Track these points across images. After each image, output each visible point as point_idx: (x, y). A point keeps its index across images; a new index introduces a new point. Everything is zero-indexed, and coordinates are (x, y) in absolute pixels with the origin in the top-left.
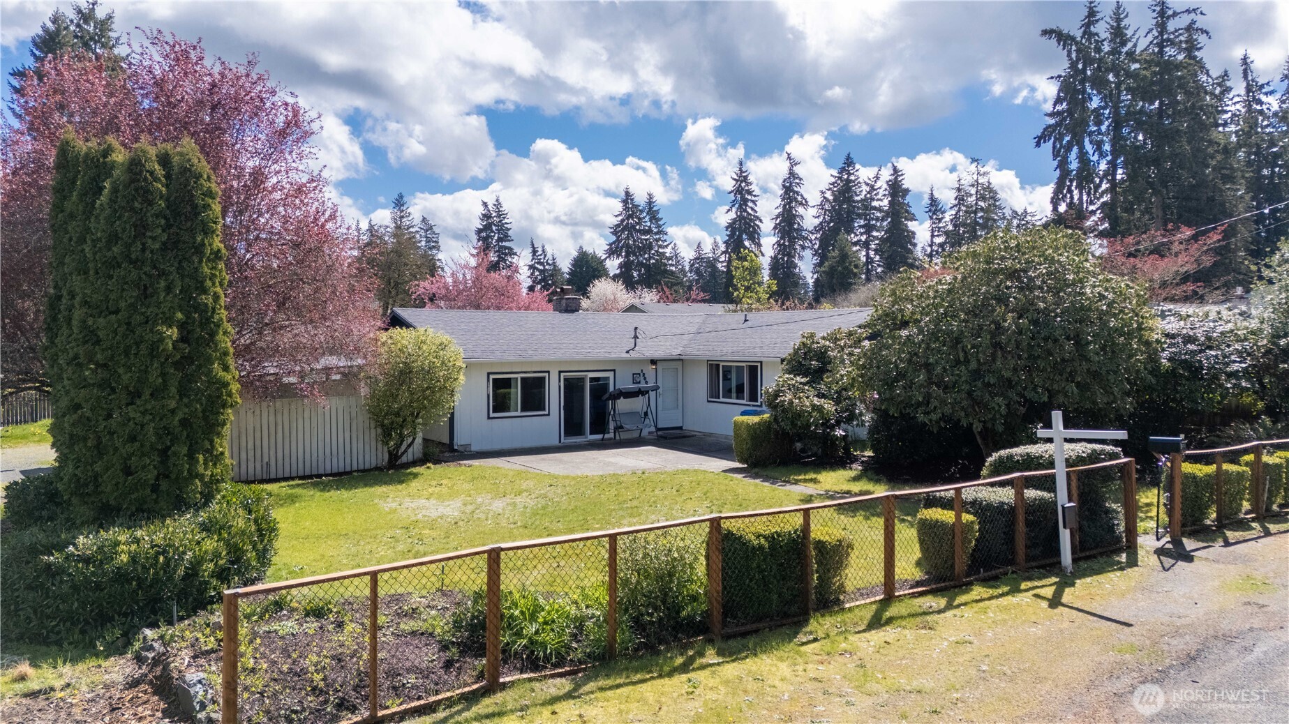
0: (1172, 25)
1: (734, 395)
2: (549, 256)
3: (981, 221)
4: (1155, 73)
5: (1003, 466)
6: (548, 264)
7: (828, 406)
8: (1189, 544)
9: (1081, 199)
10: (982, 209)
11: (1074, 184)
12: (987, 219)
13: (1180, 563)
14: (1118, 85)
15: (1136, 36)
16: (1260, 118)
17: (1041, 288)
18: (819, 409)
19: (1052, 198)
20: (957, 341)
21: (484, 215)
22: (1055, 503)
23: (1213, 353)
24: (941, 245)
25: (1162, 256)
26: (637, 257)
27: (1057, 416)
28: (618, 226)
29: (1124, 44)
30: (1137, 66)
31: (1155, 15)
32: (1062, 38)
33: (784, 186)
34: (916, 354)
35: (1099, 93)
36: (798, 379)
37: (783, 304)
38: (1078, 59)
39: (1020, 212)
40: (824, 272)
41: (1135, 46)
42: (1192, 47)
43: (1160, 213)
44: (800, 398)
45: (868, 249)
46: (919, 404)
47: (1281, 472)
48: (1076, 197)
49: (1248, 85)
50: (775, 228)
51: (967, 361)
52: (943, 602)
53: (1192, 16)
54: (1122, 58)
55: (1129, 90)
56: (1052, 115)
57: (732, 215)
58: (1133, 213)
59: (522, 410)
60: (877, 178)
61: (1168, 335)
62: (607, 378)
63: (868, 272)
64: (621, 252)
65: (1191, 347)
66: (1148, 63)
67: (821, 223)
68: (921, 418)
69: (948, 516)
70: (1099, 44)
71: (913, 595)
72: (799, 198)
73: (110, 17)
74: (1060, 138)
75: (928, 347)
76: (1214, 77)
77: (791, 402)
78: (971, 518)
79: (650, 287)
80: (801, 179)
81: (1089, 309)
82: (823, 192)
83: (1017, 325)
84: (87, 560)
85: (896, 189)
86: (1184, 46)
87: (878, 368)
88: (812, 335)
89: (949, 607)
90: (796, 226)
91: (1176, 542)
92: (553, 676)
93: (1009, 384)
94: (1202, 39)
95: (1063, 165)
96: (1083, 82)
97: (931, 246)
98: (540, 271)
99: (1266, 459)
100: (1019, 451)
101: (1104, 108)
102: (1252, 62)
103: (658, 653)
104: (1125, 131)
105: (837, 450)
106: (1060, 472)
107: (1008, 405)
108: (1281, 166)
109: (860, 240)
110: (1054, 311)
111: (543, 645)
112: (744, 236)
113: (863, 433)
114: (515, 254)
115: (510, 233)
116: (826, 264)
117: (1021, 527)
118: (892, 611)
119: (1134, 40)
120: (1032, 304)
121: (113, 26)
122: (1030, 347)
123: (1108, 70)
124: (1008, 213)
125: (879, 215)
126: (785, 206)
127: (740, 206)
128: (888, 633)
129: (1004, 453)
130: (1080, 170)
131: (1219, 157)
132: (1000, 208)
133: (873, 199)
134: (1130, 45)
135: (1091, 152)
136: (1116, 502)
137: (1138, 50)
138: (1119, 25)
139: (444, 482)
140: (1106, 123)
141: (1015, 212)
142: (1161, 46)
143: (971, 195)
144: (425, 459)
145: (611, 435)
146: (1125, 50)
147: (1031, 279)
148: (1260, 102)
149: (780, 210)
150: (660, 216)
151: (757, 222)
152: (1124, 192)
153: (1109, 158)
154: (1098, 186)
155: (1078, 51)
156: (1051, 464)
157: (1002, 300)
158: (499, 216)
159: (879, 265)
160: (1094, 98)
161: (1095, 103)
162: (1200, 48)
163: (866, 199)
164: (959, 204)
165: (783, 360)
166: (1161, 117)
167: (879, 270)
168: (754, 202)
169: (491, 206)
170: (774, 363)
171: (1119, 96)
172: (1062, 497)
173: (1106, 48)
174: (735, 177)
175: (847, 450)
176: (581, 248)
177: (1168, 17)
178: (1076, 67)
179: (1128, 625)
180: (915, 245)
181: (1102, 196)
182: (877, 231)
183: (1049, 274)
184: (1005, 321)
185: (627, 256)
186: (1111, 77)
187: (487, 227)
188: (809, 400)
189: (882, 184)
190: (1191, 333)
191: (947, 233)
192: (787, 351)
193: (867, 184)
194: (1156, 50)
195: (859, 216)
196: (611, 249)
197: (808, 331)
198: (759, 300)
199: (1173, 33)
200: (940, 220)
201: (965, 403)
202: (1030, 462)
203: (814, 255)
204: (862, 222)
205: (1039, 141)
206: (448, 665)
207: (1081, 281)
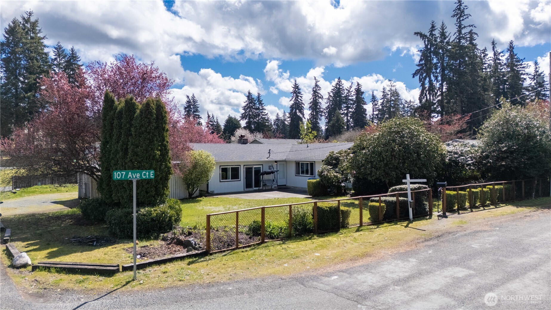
0: (463, 31)
1: (305, 173)
2: (215, 118)
3: (392, 105)
4: (457, 50)
5: (393, 191)
6: (215, 122)
7: (339, 176)
8: (447, 214)
9: (430, 98)
10: (393, 100)
11: (427, 92)
12: (395, 104)
13: (444, 218)
14: (443, 54)
15: (450, 36)
16: (499, 66)
17: (407, 137)
18: (336, 177)
19: (419, 98)
20: (380, 154)
21: (188, 101)
22: (408, 201)
23: (463, 158)
24: (377, 115)
25: (450, 125)
26: (254, 119)
27: (408, 176)
28: (245, 106)
29: (445, 38)
30: (450, 47)
31: (457, 27)
32: (423, 36)
33: (313, 90)
34: (368, 158)
35: (436, 57)
36: (329, 167)
37: (319, 140)
38: (428, 44)
39: (408, 101)
40: (330, 126)
41: (449, 39)
42: (472, 39)
43: (460, 104)
44: (330, 173)
45: (348, 116)
46: (369, 174)
47: (478, 194)
48: (428, 98)
49: (495, 53)
50: (310, 108)
51: (383, 161)
52: (376, 227)
53: (471, 28)
54: (445, 44)
55: (447, 56)
56: (418, 65)
57: (292, 102)
58: (450, 104)
59: (231, 179)
60: (351, 87)
61: (449, 152)
62: (260, 168)
63: (348, 126)
64: (247, 117)
65: (456, 156)
66: (454, 47)
67: (328, 106)
68: (369, 178)
69: (377, 204)
70: (436, 38)
71: (368, 225)
72: (320, 95)
73: (37, 21)
74: (422, 75)
75: (371, 156)
76: (481, 50)
77: (327, 174)
78: (384, 204)
79: (259, 132)
80: (320, 88)
81: (421, 144)
82: (329, 93)
83: (399, 149)
84: (144, 215)
85: (359, 92)
86: (468, 39)
87: (356, 163)
88: (333, 152)
89: (378, 227)
90: (318, 107)
91: (444, 213)
92: (277, 241)
93: (397, 168)
94: (475, 36)
95: (423, 85)
96: (430, 53)
97: (373, 115)
98: (211, 125)
99: (473, 190)
100: (398, 187)
101: (438, 63)
102: (496, 44)
103: (302, 237)
104: (446, 72)
105: (342, 191)
106: (409, 192)
107: (396, 174)
108: (507, 85)
109: (344, 113)
110: (410, 144)
111: (274, 234)
112: (297, 111)
113: (350, 185)
114: (201, 118)
115: (198, 109)
116: (331, 123)
117: (398, 207)
118: (362, 228)
119: (449, 37)
120: (404, 142)
121: (38, 25)
122: (403, 156)
123: (439, 49)
124: (403, 102)
125: (352, 102)
126: (314, 98)
127: (296, 98)
128: (361, 233)
129: (394, 187)
130: (429, 87)
131: (482, 82)
132: (400, 100)
133: (349, 96)
134: (447, 39)
135: (434, 80)
136: (426, 202)
137: (451, 41)
138: (443, 31)
139: (212, 202)
140: (439, 69)
141: (406, 101)
142: (459, 39)
143: (388, 95)
144: (201, 195)
145: (262, 188)
146: (445, 41)
147: (403, 134)
148: (500, 60)
149: (312, 100)
150: (263, 102)
151: (303, 105)
152: (446, 96)
153: (440, 82)
154: (436, 93)
155: (428, 41)
156: (407, 190)
157: (394, 141)
158: (194, 102)
159: (352, 123)
160: (434, 59)
161: (435, 61)
162: (475, 40)
163: (346, 96)
164: (384, 98)
165: (323, 161)
166: (460, 67)
167: (352, 125)
168: (301, 97)
169: (190, 98)
170: (319, 162)
171: (444, 59)
172: (410, 199)
173: (439, 40)
174: (293, 86)
175: (345, 191)
176: (229, 115)
177: (462, 28)
178: (427, 47)
179: (425, 230)
180: (366, 115)
181: (438, 97)
182: (351, 109)
183: (409, 132)
184: (395, 148)
185: (249, 119)
186: (441, 51)
187: (189, 107)
188: (333, 174)
189: (353, 89)
190: (456, 151)
191: (379, 110)
192: (324, 158)
193: (347, 90)
194: (458, 41)
195: (344, 103)
196: (242, 116)
197: (331, 151)
198: (310, 139)
199: (464, 34)
200: (376, 105)
201: (383, 174)
202: (401, 189)
203: (326, 119)
204: (345, 105)
205: (414, 75)
206: (250, 238)
207: (418, 135)
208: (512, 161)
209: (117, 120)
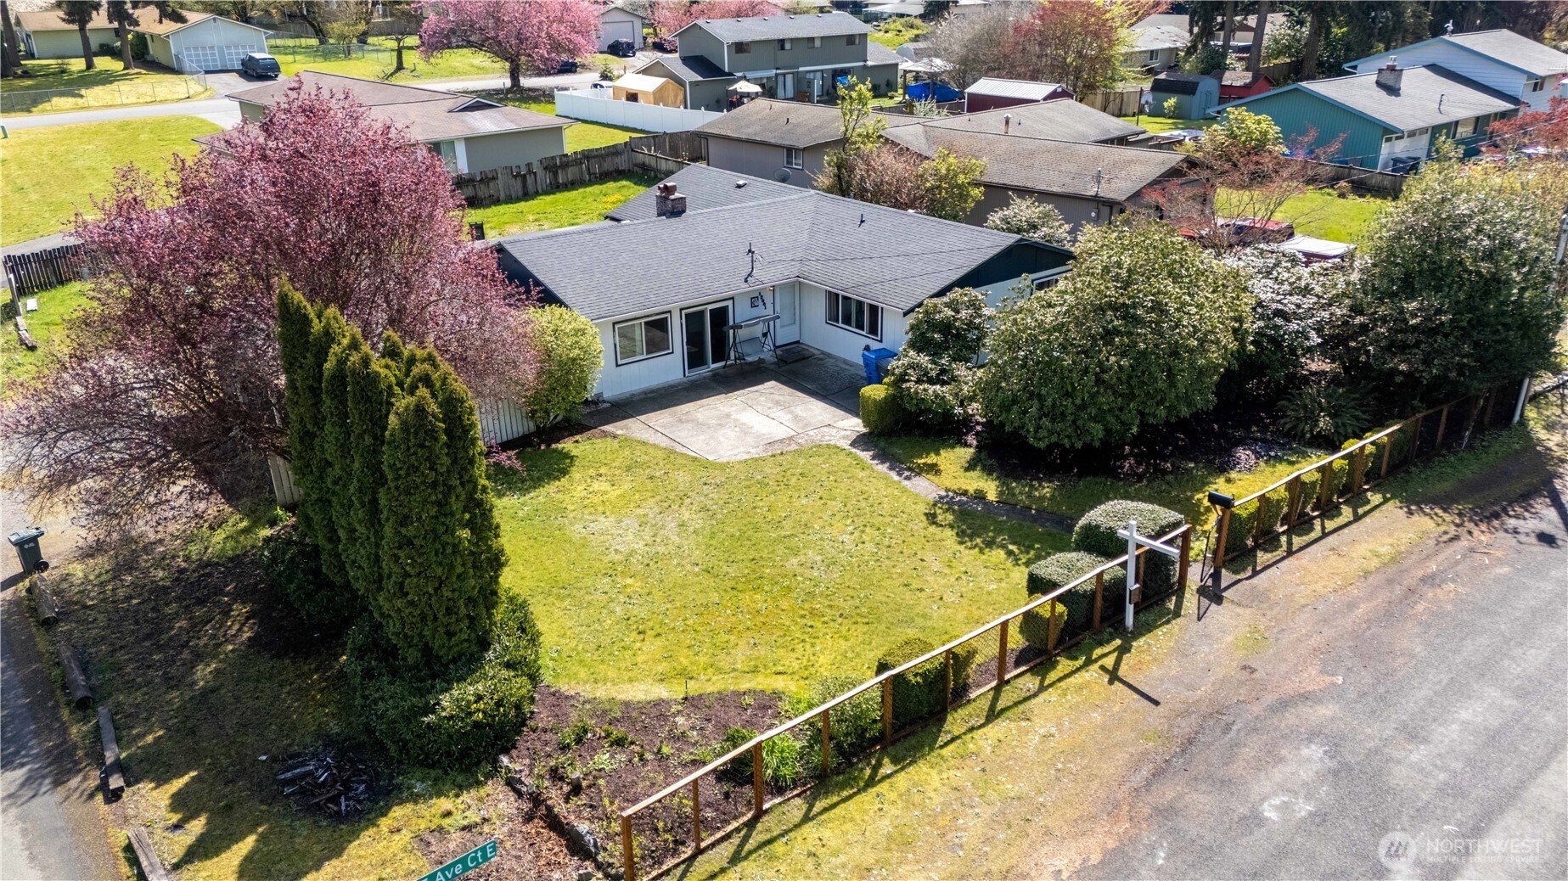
1: (853, 323)
7: (950, 397)
13: (1214, 606)
36: (922, 356)
59: (648, 353)
62: (727, 307)
69: (1046, 609)
71: (1018, 676)
78: (1062, 610)
89: (1041, 687)
91: (1216, 575)
92: (792, 798)
111: (784, 778)
117: (1099, 603)
118: (1005, 698)
170: (895, 313)
179: (1156, 703)
206: (727, 796)
208: (1427, 362)
209: (333, 399)
